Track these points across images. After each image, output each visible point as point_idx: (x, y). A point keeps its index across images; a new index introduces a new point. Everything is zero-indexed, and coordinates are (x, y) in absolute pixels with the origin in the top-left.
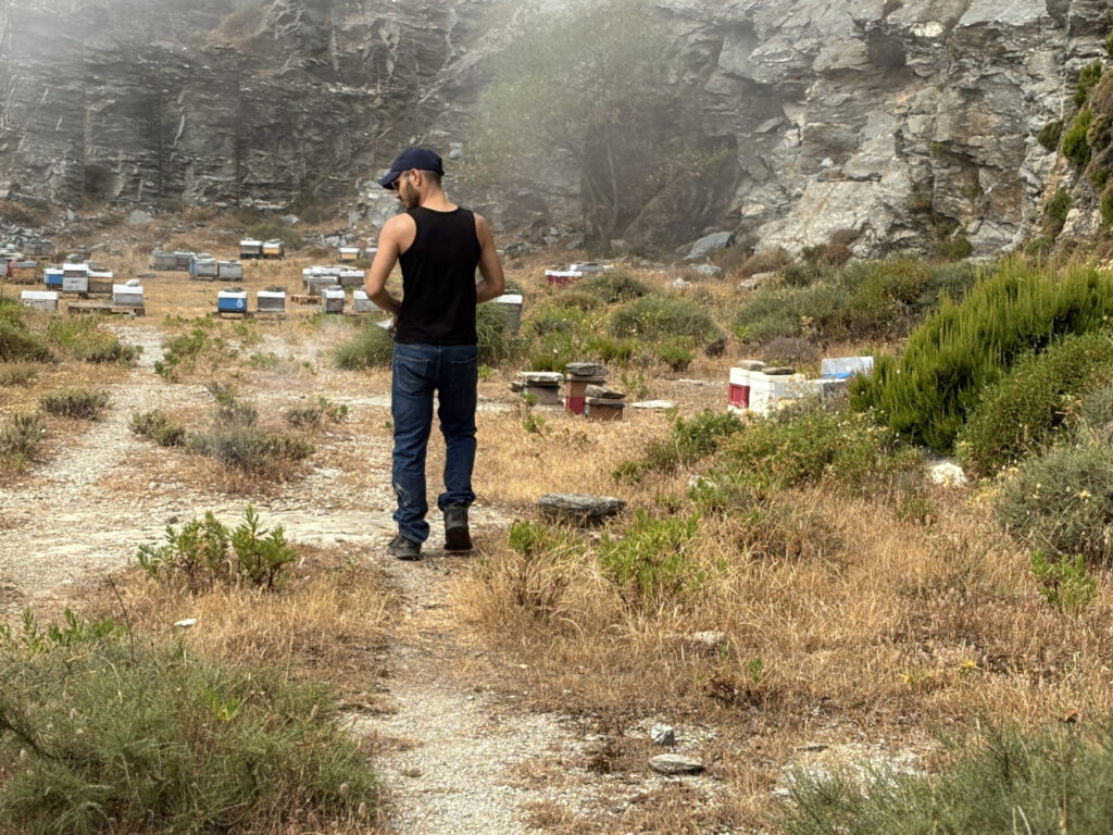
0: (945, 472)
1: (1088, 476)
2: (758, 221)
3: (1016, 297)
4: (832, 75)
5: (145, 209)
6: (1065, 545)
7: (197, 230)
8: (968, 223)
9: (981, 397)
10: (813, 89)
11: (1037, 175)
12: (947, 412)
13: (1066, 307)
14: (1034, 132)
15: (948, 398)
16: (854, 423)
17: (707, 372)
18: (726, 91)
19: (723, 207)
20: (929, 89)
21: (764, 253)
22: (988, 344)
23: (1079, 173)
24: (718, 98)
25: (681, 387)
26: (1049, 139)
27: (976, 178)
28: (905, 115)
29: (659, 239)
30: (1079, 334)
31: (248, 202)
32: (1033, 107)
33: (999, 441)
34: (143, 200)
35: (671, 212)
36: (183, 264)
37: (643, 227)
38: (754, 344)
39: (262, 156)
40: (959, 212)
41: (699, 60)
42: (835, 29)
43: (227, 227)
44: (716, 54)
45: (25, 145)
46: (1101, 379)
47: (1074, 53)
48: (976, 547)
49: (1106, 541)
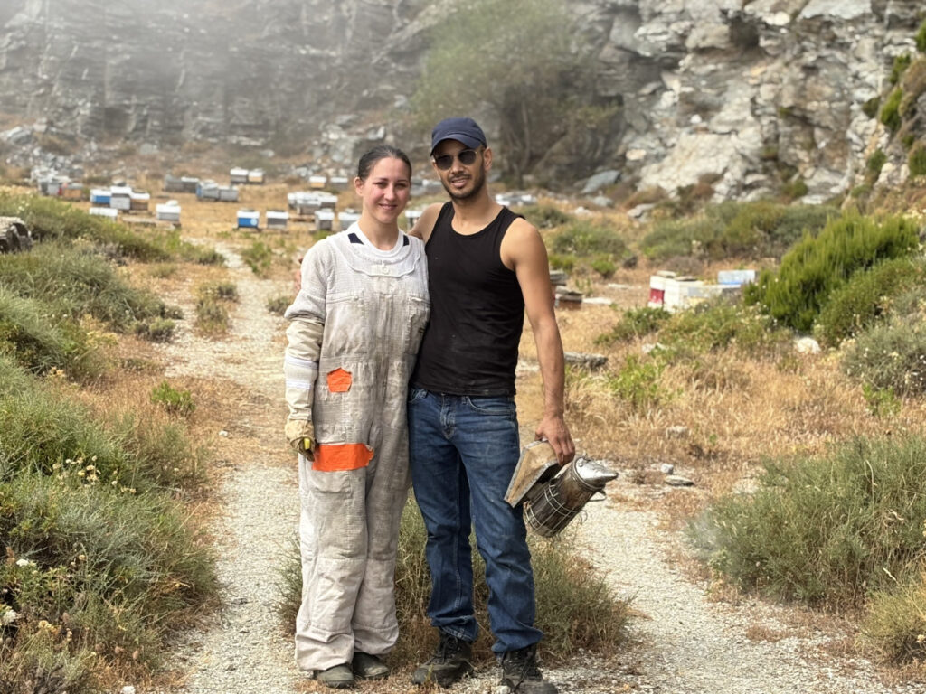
0: (806, 345)
1: (897, 344)
2: (640, 164)
3: (852, 234)
4: (701, 51)
5: (152, 143)
6: (882, 383)
7: (194, 160)
8: (805, 169)
9: (830, 297)
10: (686, 61)
11: (861, 137)
12: (808, 307)
13: (885, 241)
14: (860, 102)
15: (808, 298)
16: (747, 313)
17: (627, 280)
18: (615, 60)
19: (611, 152)
20: (778, 64)
21: (646, 189)
22: (834, 264)
23: (892, 137)
24: (609, 66)
25: (612, 289)
26: (870, 109)
27: (812, 135)
28: (758, 85)
29: (561, 175)
30: (892, 259)
31: (234, 140)
32: (858, 82)
33: (841, 325)
34: (151, 136)
35: (570, 154)
36: (191, 188)
37: (548, 165)
38: (658, 261)
39: (244, 103)
40: (799, 161)
41: (595, 35)
42: (704, 15)
43: (218, 158)
44: (608, 30)
45: (58, 90)
46: (906, 287)
47: (890, 42)
48: (830, 383)
49: (906, 382)
